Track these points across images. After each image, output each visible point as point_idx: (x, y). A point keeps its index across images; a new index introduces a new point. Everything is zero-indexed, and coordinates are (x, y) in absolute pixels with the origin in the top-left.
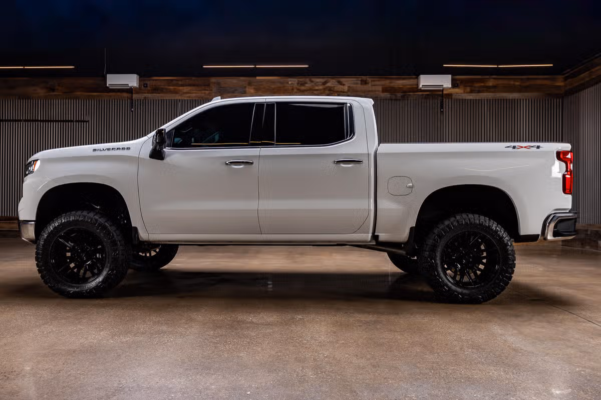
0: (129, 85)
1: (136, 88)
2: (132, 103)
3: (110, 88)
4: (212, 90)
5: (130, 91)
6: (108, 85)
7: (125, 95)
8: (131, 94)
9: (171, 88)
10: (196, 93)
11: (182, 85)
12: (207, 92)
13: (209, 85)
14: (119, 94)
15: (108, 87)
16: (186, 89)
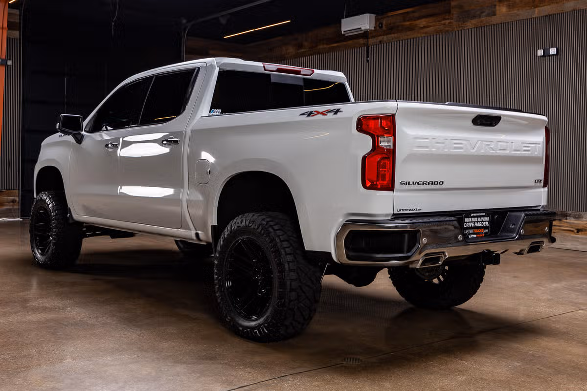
0: (362, 29)
1: (371, 31)
2: (368, 50)
3: (346, 35)
4: (452, 19)
5: (365, 35)
6: (343, 33)
7: (361, 41)
8: (367, 40)
9: (408, 23)
10: (434, 26)
11: (420, 18)
12: (447, 21)
13: (449, 12)
14: (355, 41)
15: (344, 35)
16: (422, 22)
